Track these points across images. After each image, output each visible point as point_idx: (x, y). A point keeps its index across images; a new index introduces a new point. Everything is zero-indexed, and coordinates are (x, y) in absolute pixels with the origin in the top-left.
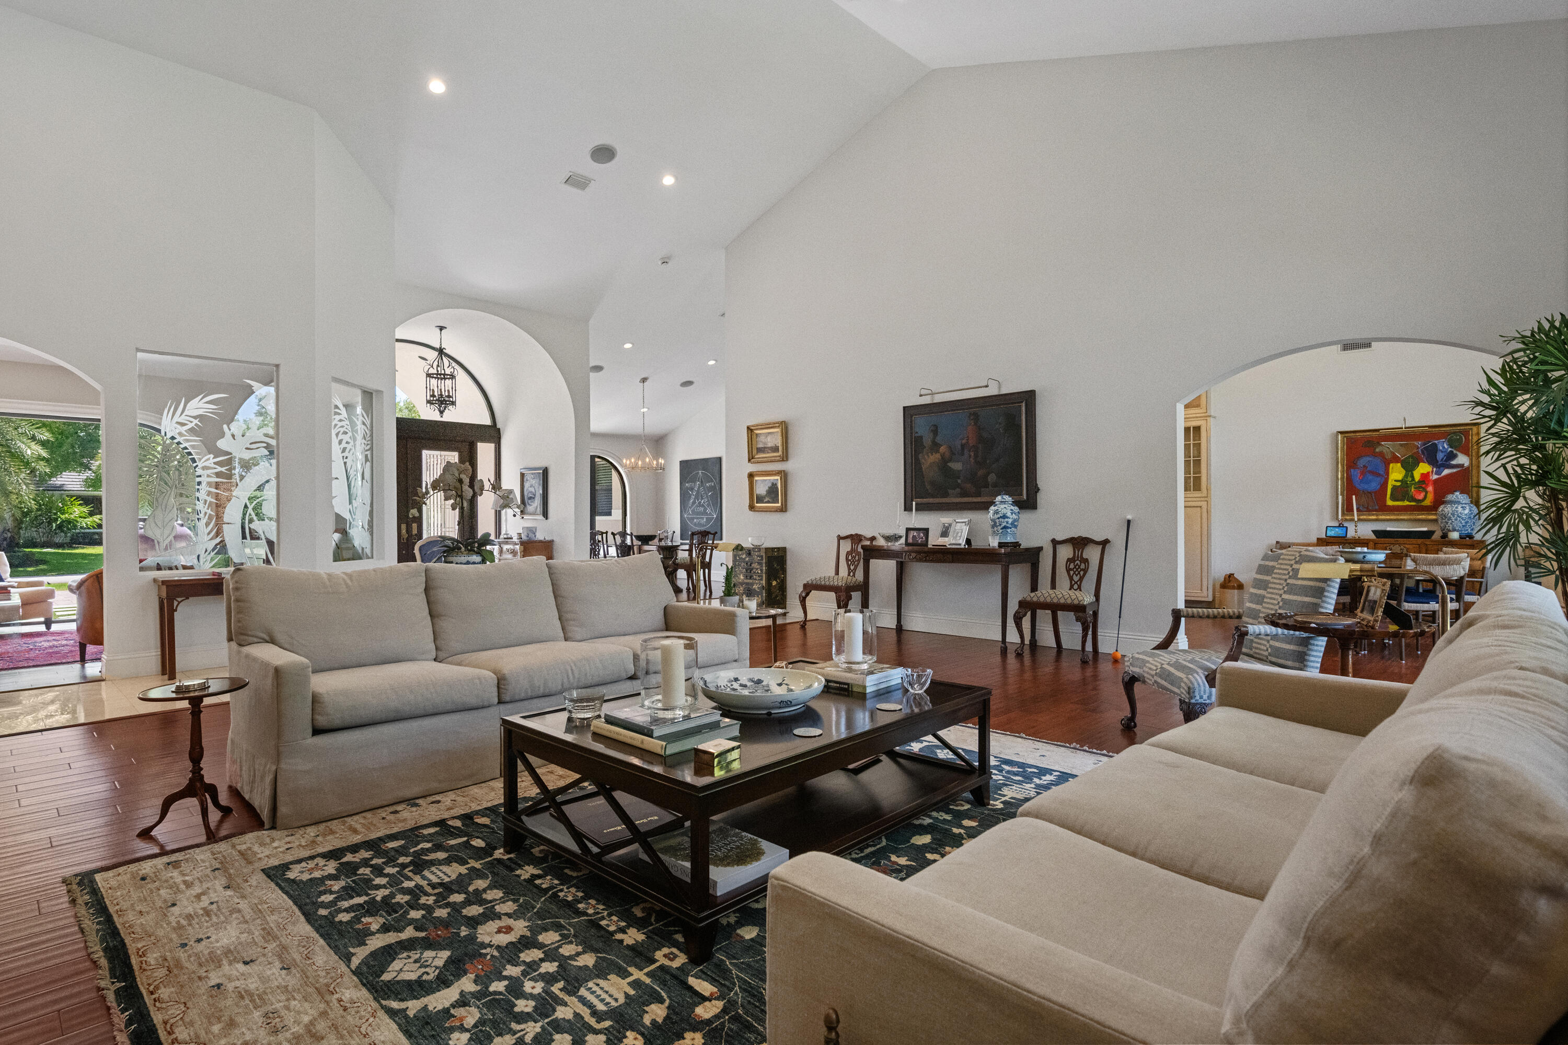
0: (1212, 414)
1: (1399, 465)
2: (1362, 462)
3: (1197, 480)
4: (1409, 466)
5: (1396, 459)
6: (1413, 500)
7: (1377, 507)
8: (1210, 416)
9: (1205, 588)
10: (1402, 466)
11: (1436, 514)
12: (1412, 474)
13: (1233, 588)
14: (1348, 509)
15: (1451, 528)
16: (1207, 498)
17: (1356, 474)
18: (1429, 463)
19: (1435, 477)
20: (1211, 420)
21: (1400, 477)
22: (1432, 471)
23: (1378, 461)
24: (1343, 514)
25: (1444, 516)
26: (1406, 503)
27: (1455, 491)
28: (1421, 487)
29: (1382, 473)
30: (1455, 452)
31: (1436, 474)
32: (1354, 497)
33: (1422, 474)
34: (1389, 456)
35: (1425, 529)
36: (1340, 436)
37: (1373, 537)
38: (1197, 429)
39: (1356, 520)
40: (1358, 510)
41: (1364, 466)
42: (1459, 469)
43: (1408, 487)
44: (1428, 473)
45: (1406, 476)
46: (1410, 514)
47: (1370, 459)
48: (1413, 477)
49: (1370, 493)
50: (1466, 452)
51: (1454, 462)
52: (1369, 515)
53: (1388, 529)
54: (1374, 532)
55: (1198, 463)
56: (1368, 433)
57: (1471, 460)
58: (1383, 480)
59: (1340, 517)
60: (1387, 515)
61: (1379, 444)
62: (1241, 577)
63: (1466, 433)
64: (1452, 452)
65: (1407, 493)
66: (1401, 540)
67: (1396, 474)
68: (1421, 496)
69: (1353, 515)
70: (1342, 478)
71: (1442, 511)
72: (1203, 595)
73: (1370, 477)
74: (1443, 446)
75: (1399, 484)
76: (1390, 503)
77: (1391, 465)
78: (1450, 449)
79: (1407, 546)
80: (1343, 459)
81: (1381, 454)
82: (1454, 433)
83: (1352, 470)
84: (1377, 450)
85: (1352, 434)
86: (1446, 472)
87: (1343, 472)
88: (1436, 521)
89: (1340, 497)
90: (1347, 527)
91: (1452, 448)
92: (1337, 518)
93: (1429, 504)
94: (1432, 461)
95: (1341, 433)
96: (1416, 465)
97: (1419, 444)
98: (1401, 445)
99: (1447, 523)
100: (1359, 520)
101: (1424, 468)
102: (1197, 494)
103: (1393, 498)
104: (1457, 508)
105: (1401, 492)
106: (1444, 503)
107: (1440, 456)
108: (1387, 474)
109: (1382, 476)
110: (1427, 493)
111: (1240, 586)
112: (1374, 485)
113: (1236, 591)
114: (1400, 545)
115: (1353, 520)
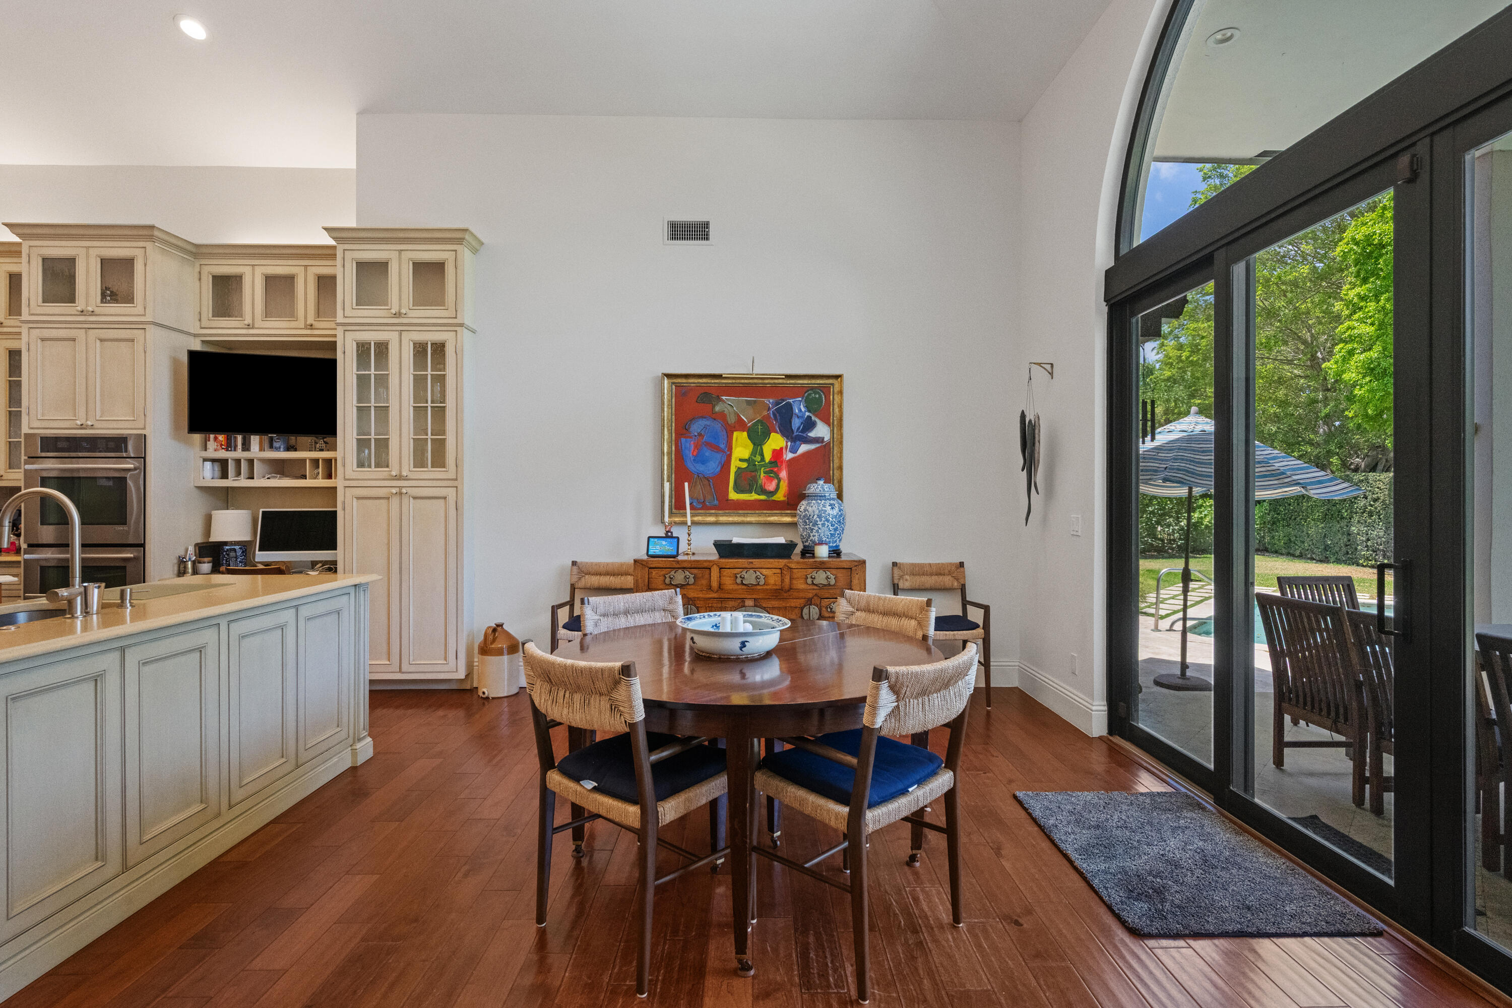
0: (467, 322)
1: (745, 434)
2: (696, 427)
3: (440, 446)
4: (758, 439)
5: (740, 425)
6: (763, 491)
7: (716, 502)
8: (461, 325)
9: (451, 656)
10: (749, 437)
11: (794, 515)
12: (762, 449)
13: (500, 652)
14: (678, 505)
15: (816, 539)
16: (455, 482)
17: (689, 446)
18: (784, 434)
19: (789, 456)
20: (465, 335)
21: (746, 455)
22: (787, 446)
23: (717, 426)
24: (671, 514)
25: (807, 518)
26: (754, 496)
27: (819, 479)
28: (771, 472)
29: (722, 446)
30: (813, 418)
31: (791, 452)
32: (686, 484)
33: (774, 451)
34: (732, 420)
35: (781, 540)
36: (666, 381)
37: (714, 555)
38: (439, 348)
39: (689, 524)
40: (692, 508)
41: (700, 434)
42: (818, 445)
43: (756, 471)
44: (781, 449)
45: (754, 453)
46: (759, 515)
47: (708, 423)
48: (762, 455)
49: (708, 479)
50: (827, 421)
51: (812, 434)
52: (705, 515)
53: (736, 540)
54: (718, 545)
55: (440, 412)
56: (704, 380)
57: (832, 432)
58: (724, 459)
59: (667, 519)
60: (729, 515)
61: (719, 399)
62: (514, 629)
63: (826, 389)
64: (809, 417)
65: (755, 479)
66: (757, 562)
67: (741, 448)
68: (771, 487)
69: (685, 515)
70: (669, 453)
71: (805, 510)
72: (446, 668)
73: (707, 453)
74: (799, 407)
75: (744, 465)
76: (733, 495)
77: (735, 434)
78: (807, 414)
79: (764, 571)
80: (670, 421)
81: (722, 416)
82: (812, 389)
83: (683, 440)
84: (717, 409)
85: (684, 381)
86: (804, 448)
87: (670, 442)
88: (794, 525)
89: (667, 485)
90: (678, 538)
91: (809, 411)
92: (663, 522)
93: (782, 499)
94: (786, 432)
95: (669, 376)
96: (766, 435)
97: (770, 402)
98: (748, 402)
99: (812, 530)
100: (693, 523)
101: (776, 441)
102: (438, 473)
103: (738, 489)
104: (824, 506)
105: (747, 481)
106: (803, 497)
107: (796, 423)
108: (730, 448)
109: (723, 451)
110: (779, 480)
111: (514, 647)
112: (712, 467)
113: (505, 658)
114: (755, 569)
115: (684, 523)
